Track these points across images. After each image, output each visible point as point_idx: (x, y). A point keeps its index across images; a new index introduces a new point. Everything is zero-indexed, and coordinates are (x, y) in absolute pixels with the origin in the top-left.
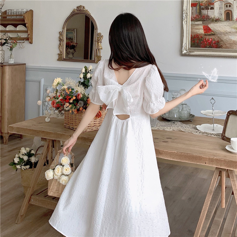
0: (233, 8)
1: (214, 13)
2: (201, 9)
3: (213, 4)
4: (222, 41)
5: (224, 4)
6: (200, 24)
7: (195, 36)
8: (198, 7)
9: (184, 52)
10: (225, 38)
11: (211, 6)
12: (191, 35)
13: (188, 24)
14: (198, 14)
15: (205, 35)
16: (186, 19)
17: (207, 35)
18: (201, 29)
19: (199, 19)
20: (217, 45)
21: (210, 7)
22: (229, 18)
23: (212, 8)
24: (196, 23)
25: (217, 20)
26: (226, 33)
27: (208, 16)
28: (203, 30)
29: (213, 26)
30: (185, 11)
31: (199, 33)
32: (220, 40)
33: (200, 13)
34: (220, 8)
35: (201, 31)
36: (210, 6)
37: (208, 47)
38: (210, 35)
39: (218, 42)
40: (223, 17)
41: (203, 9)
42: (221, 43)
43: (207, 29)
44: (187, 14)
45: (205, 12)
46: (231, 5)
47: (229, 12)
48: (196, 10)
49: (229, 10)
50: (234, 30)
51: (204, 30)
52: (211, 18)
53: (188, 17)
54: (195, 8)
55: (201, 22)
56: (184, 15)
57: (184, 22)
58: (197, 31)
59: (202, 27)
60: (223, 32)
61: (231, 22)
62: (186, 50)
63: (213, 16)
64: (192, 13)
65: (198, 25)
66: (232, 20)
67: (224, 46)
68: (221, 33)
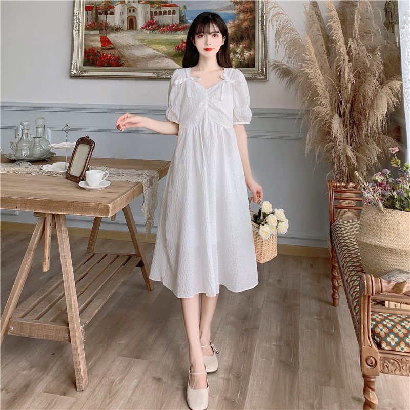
0: (138, 14)
1: (114, 19)
2: (97, 14)
3: (114, 7)
4: (123, 56)
5: (126, 8)
6: (97, 35)
7: (89, 50)
8: (94, 12)
9: (74, 72)
10: (127, 53)
11: (111, 10)
12: (85, 50)
13: (81, 33)
14: (94, 20)
15: (103, 49)
16: (77, 27)
17: (105, 49)
18: (98, 41)
19: (95, 28)
20: (117, 62)
21: (109, 12)
22: (133, 26)
23: (112, 13)
24: (92, 32)
25: (118, 29)
26: (128, 47)
27: (106, 24)
28: (100, 43)
29: (112, 37)
30: (77, 16)
31: (95, 46)
32: (121, 56)
33: (97, 18)
34: (122, 13)
35: (98, 44)
36: (108, 9)
37: (106, 65)
38: (109, 49)
39: (119, 58)
40: (126, 25)
41: (101, 14)
42: (122, 59)
43: (105, 41)
44: (79, 19)
45: (103, 18)
46: (135, 10)
47: (132, 19)
48: (92, 14)
49: (132, 16)
50: (138, 43)
51: (102, 42)
52: (110, 27)
53: (81, 24)
54: (90, 12)
55: (97, 32)
56: (75, 22)
57: (74, 31)
58: (92, 43)
59: (99, 38)
60: (125, 44)
61: (134, 32)
62: (77, 70)
63: (113, 24)
64: (87, 19)
65: (94, 35)
66: (136, 29)
67: (126, 64)
68: (123, 47)
